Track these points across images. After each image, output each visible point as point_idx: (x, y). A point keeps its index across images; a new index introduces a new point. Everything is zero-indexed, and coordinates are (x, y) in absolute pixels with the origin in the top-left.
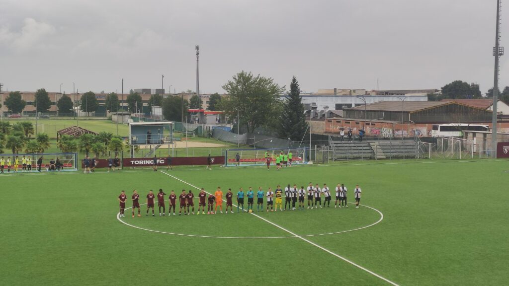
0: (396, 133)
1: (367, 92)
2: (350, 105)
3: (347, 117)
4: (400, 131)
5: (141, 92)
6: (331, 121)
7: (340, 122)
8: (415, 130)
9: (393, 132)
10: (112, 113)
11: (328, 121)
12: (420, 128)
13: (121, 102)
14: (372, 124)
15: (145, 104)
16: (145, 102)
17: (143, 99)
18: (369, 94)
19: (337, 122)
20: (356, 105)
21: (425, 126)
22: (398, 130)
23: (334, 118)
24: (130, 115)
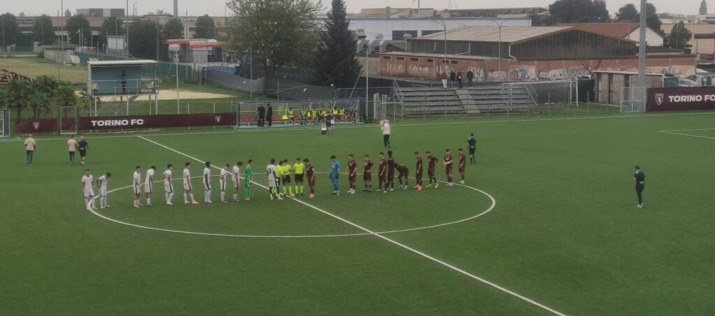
0: (490, 74)
1: (435, 12)
2: (414, 33)
3: (412, 51)
4: (495, 72)
5: (88, 13)
6: (389, 58)
7: (403, 59)
8: (518, 70)
9: (486, 73)
10: (45, 46)
11: (385, 57)
12: (525, 67)
13: (56, 29)
14: (453, 62)
15: (95, 33)
16: (96, 29)
17: (92, 25)
18: (440, 16)
19: (398, 58)
20: (425, 33)
21: (534, 64)
22: (492, 71)
23: (394, 53)
24: (74, 49)
